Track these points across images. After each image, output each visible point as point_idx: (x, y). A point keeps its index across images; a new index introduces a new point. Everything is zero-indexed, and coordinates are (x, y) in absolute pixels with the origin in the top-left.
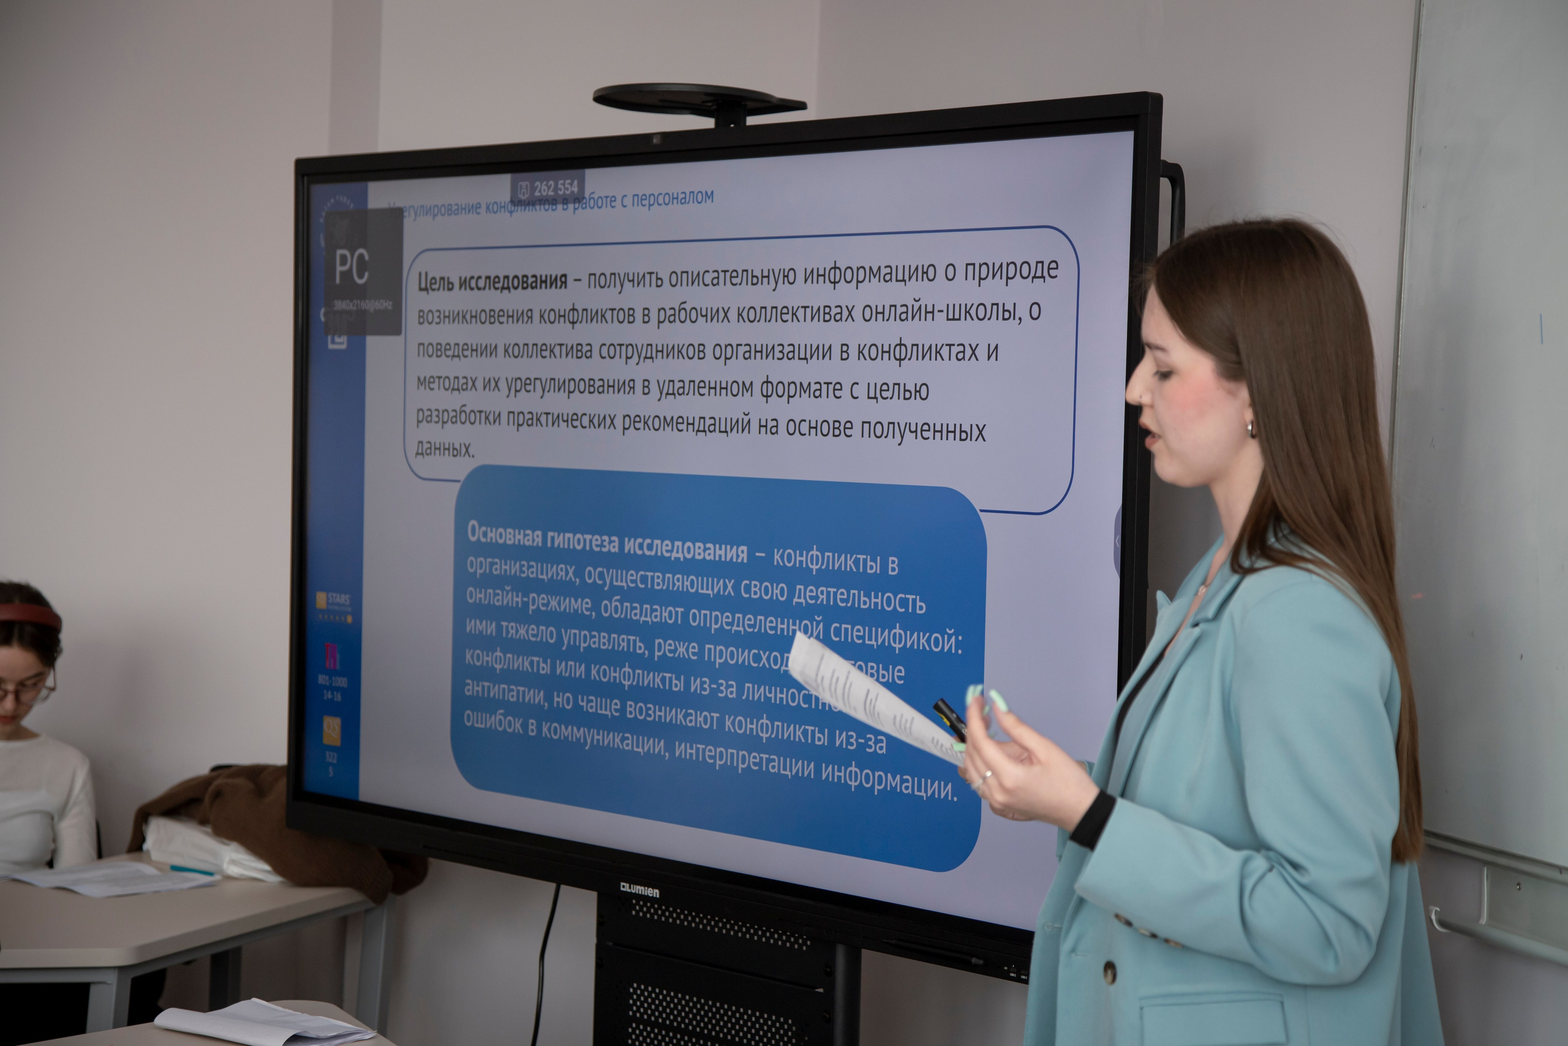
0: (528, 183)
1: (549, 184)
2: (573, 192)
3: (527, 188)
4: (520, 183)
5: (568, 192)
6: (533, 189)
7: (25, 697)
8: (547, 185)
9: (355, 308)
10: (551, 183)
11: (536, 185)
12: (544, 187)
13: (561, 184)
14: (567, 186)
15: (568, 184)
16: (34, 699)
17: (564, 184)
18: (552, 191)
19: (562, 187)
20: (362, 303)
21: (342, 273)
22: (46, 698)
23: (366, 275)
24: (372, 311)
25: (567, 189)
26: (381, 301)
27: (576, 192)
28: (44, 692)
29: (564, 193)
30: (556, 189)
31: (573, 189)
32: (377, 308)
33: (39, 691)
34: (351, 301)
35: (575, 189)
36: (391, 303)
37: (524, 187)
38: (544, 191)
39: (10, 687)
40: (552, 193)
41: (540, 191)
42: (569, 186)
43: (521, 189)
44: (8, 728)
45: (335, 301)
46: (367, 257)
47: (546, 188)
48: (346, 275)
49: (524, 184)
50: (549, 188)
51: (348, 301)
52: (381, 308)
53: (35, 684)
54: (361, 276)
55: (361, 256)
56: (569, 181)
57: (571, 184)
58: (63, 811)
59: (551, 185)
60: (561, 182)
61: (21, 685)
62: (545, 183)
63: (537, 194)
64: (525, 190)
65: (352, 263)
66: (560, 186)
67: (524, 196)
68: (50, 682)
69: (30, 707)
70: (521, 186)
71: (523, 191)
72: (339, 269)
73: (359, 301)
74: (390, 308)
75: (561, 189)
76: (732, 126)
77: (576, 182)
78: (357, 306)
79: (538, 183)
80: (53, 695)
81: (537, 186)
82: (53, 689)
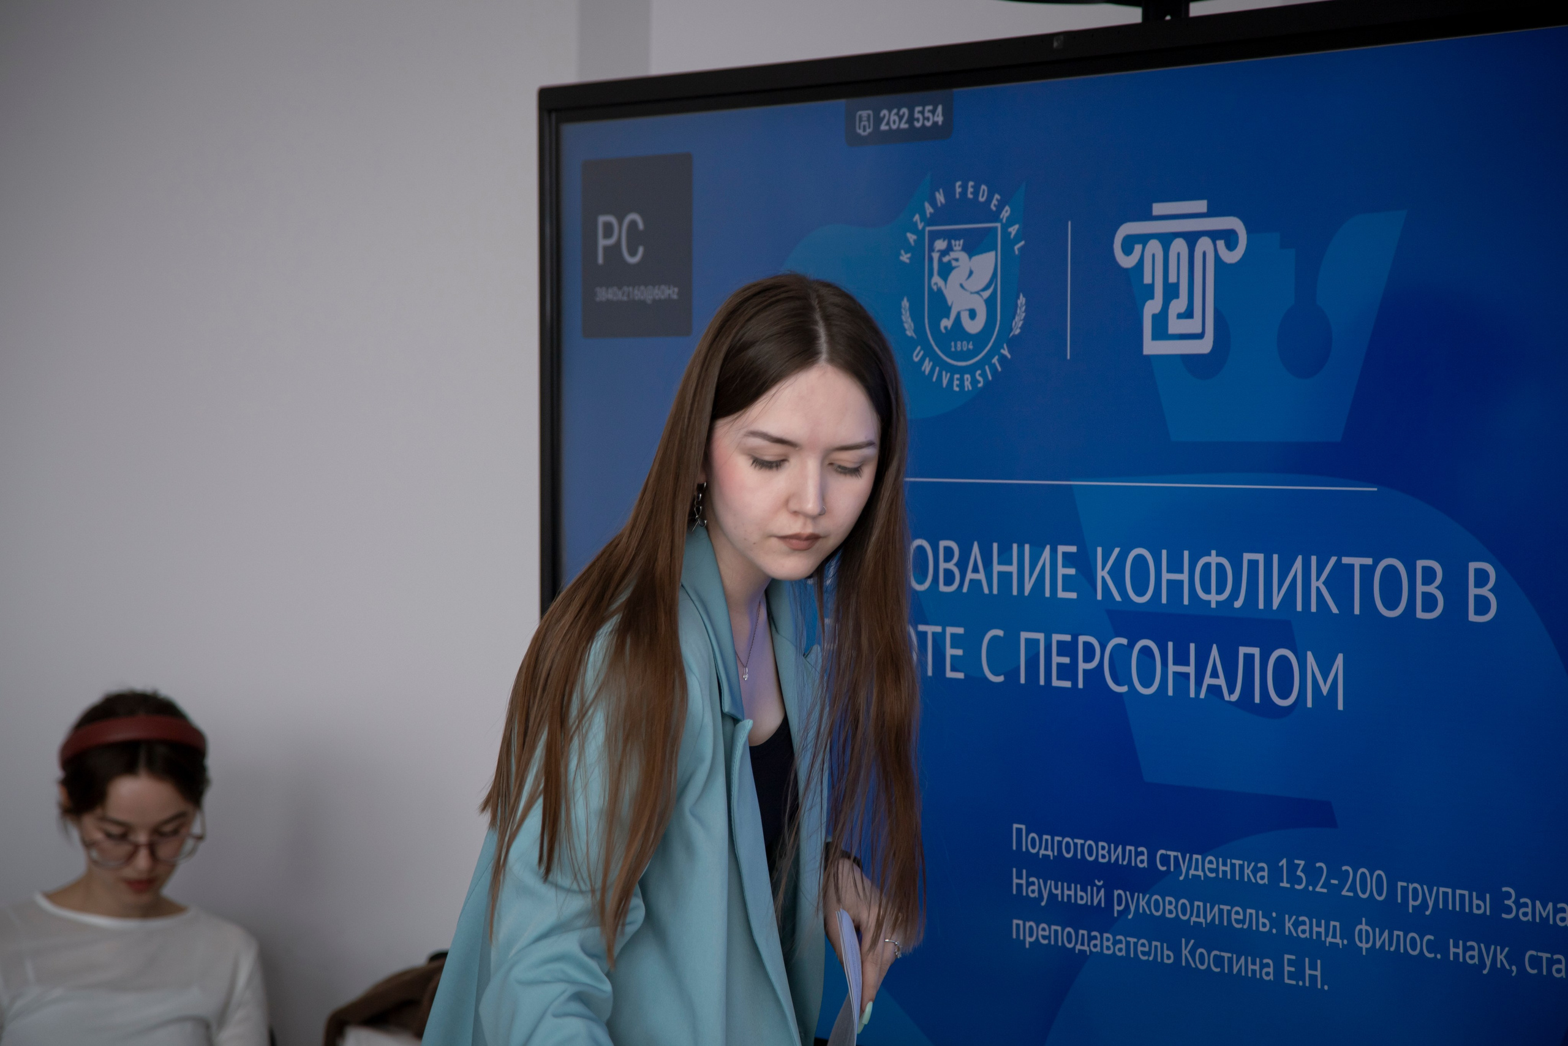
0: (870, 112)
1: (901, 113)
2: (935, 123)
3: (868, 120)
4: (860, 113)
5: (928, 124)
6: (878, 120)
7: (165, 850)
8: (897, 114)
9: (625, 298)
10: (904, 111)
11: (882, 115)
12: (894, 117)
13: (919, 112)
14: (927, 114)
15: (929, 111)
16: (177, 852)
17: (922, 112)
18: (906, 123)
19: (920, 116)
20: (636, 292)
21: (606, 249)
22: (193, 851)
23: (641, 250)
24: (649, 302)
25: (928, 119)
26: (663, 287)
27: (940, 123)
28: (190, 844)
29: (923, 125)
30: (911, 119)
31: (936, 119)
32: (657, 297)
33: (182, 843)
34: (620, 288)
35: (940, 119)
36: (676, 290)
37: (865, 119)
38: (894, 122)
39: (142, 838)
40: (906, 126)
41: (888, 123)
42: (930, 115)
43: (861, 121)
44: (145, 898)
45: (598, 289)
46: (641, 226)
47: (897, 119)
48: (613, 252)
49: (864, 113)
50: (901, 118)
51: (615, 289)
52: (663, 297)
53: (175, 832)
54: (633, 253)
55: (633, 224)
56: (930, 107)
57: (933, 112)
58: (222, 1016)
59: (904, 114)
60: (918, 109)
61: (157, 832)
62: (895, 111)
63: (884, 127)
64: (866, 123)
65: (621, 233)
66: (917, 115)
67: (864, 130)
68: (196, 829)
69: (172, 867)
70: (860, 117)
71: (863, 123)
72: (602, 242)
73: (631, 289)
74: (675, 297)
75: (918, 120)
76: (1168, 18)
77: (940, 109)
78: (628, 296)
79: (885, 112)
80: (202, 846)
81: (884, 116)
82: (200, 838)
